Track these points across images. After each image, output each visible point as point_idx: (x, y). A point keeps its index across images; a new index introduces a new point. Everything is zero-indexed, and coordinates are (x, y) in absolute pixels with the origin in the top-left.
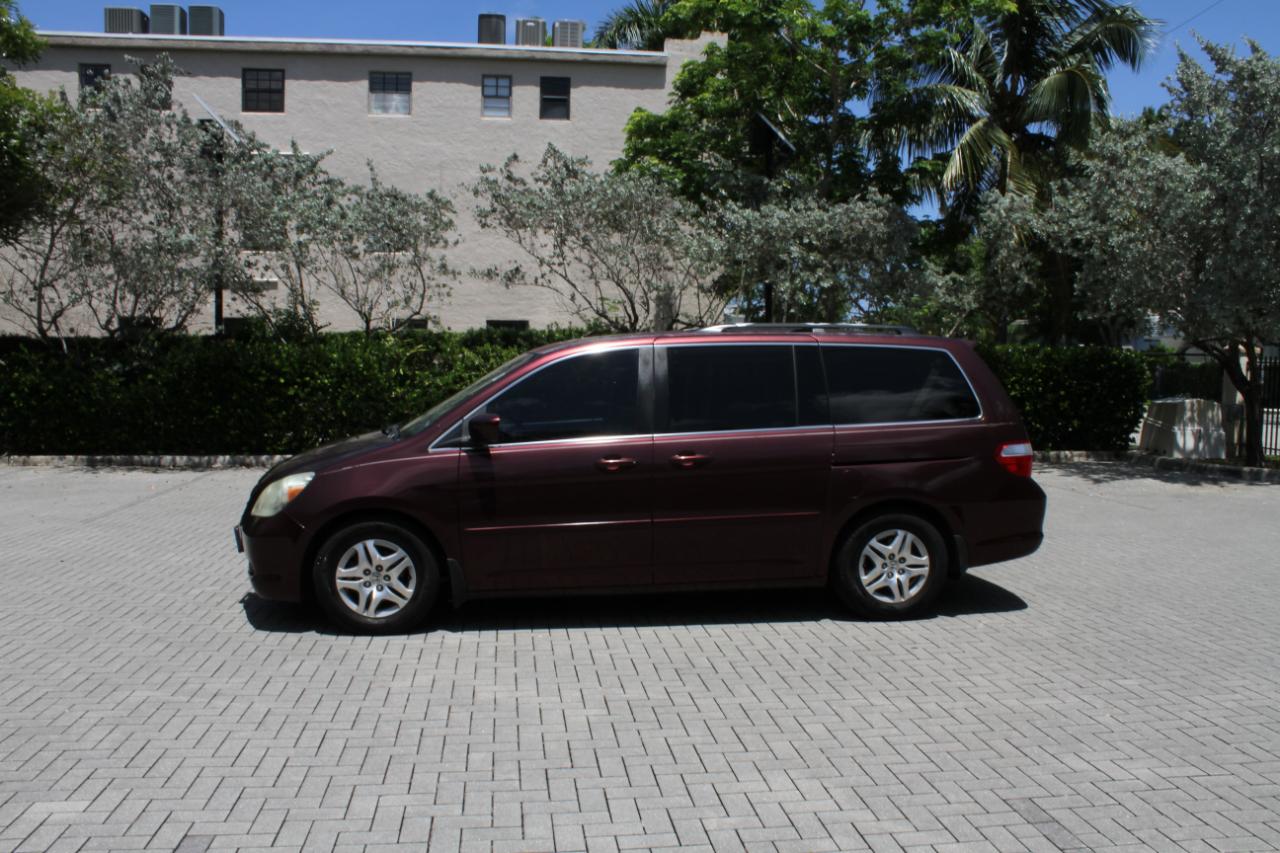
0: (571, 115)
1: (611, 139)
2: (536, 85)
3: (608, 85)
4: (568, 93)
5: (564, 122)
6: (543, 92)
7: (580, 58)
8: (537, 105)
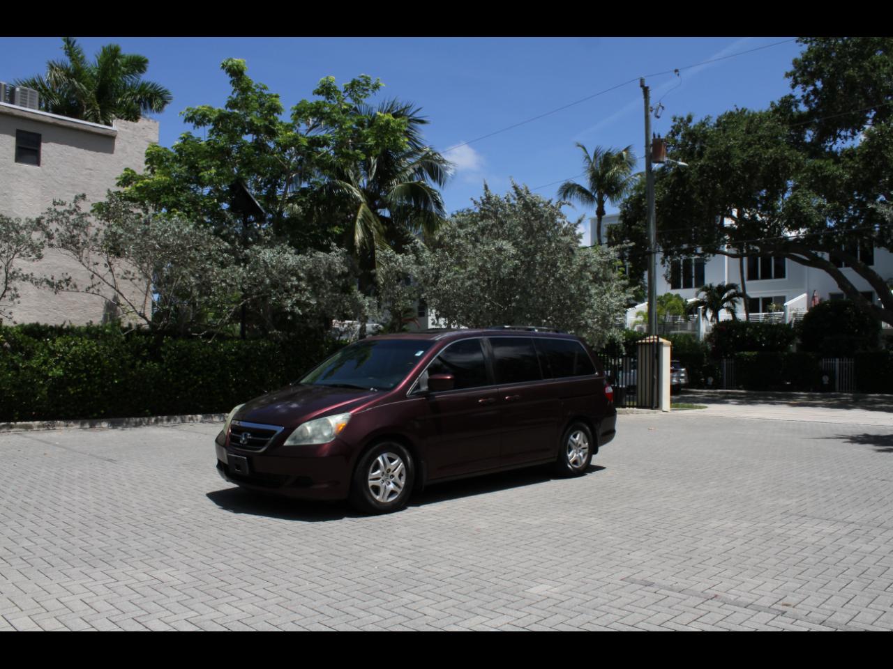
0: (42, 163)
1: (72, 185)
2: (12, 135)
3: (71, 145)
4: (39, 146)
5: (36, 167)
6: (18, 141)
7: (51, 121)
8: (13, 151)
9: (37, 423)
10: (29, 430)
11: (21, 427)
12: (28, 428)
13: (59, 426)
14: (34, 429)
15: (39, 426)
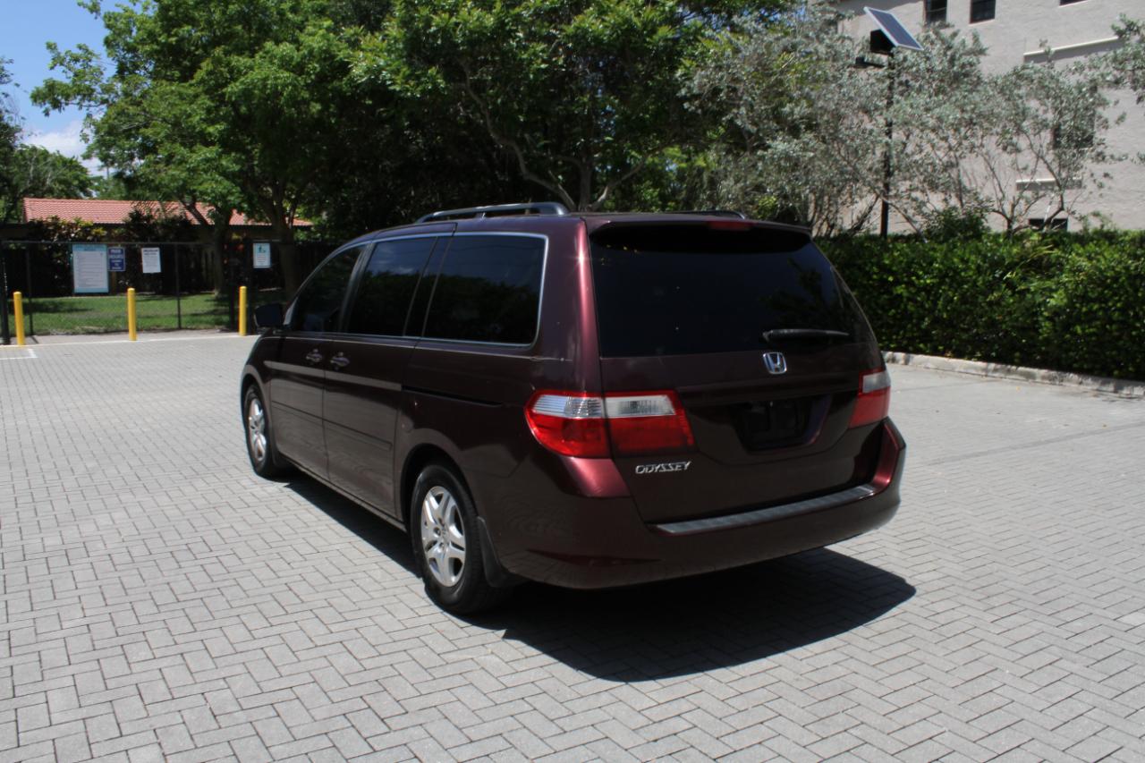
9: (1043, 372)
10: (1030, 380)
11: (1022, 374)
12: (1030, 376)
13: (1069, 381)
14: (1037, 380)
15: (1043, 377)
